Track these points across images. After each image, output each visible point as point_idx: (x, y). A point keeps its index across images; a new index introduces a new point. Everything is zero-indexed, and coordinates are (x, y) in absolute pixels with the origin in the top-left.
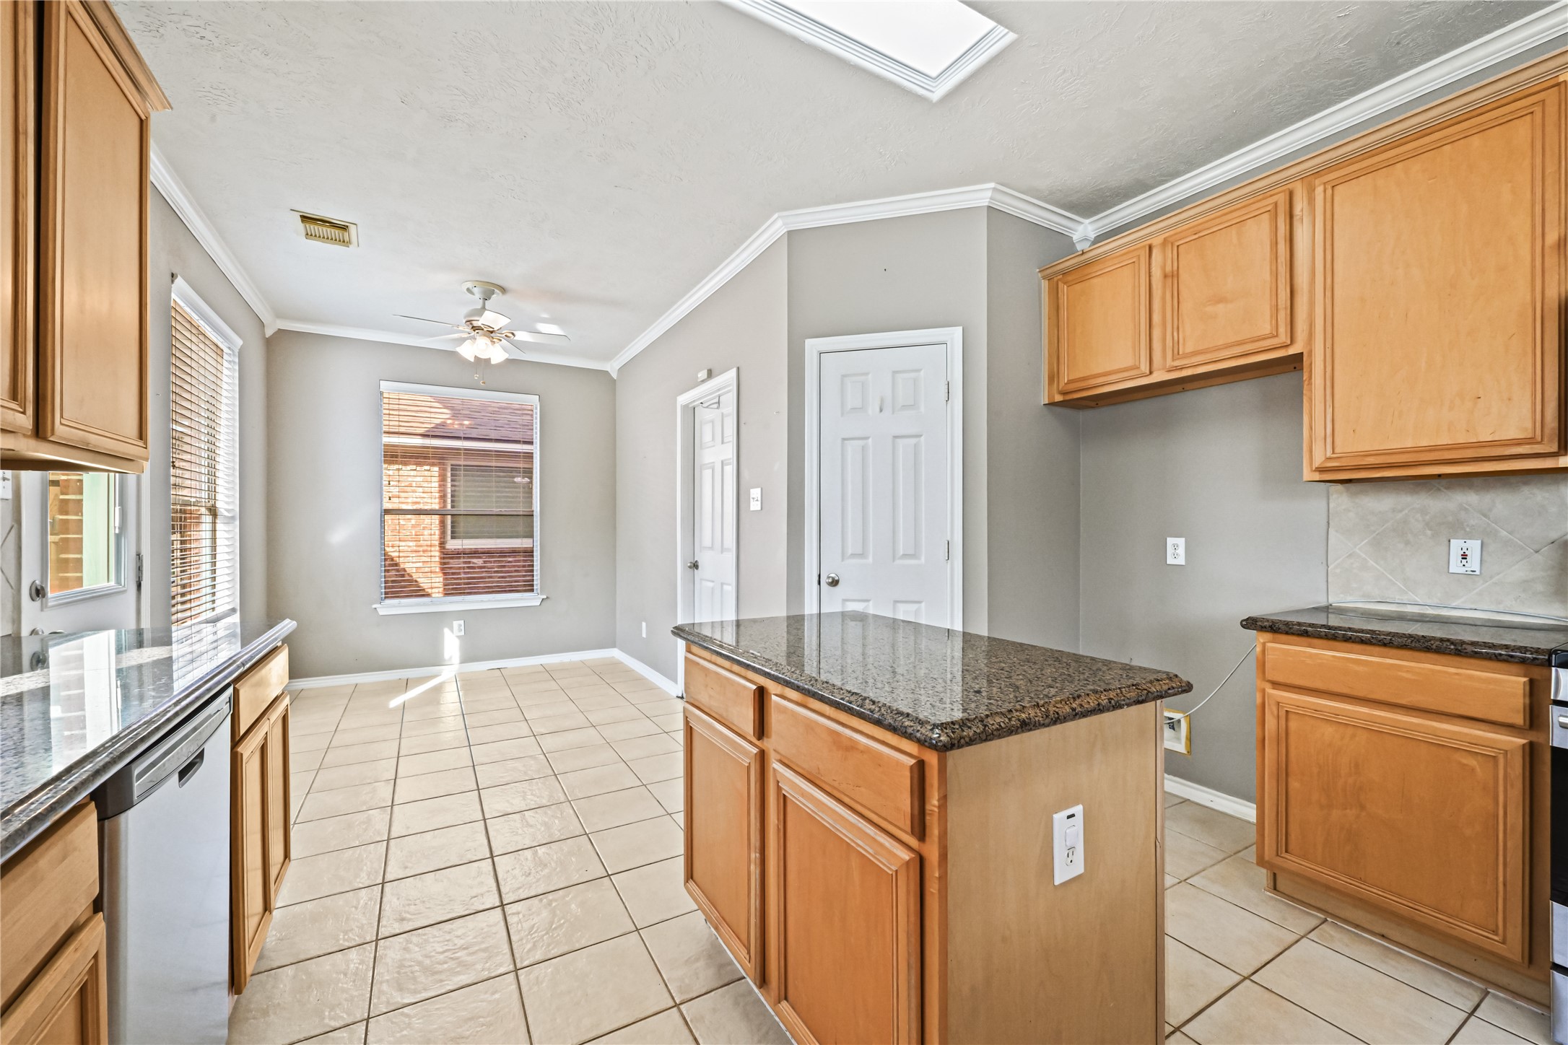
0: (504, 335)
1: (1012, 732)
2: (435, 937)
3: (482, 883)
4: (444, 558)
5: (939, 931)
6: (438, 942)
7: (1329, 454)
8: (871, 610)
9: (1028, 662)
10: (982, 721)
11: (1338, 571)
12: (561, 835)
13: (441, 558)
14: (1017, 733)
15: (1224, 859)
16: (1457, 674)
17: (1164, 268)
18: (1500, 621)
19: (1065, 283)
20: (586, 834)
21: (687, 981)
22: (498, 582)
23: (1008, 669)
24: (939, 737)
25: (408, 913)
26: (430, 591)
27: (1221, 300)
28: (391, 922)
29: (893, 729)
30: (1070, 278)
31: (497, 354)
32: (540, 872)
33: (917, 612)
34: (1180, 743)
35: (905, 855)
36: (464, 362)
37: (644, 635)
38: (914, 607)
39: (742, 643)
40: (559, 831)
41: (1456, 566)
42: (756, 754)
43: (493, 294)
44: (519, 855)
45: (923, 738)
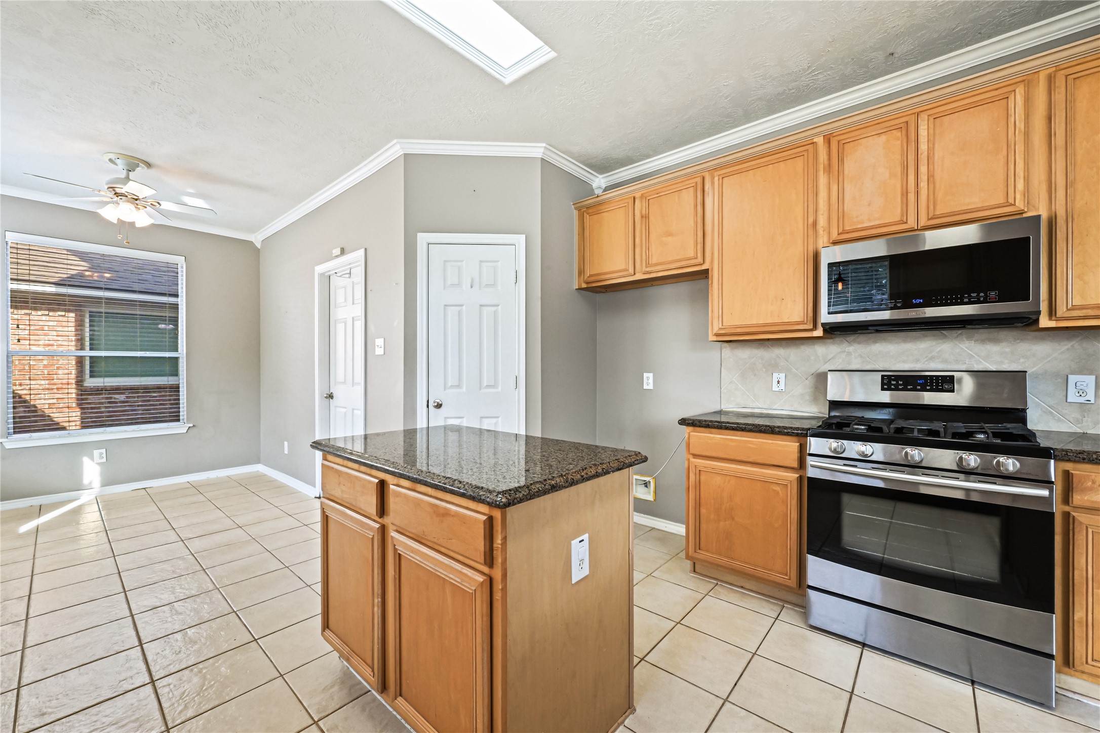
0: (149, 204)
1: (546, 492)
2: (81, 721)
3: (131, 667)
4: (81, 395)
5: (502, 622)
6: (84, 725)
7: (720, 326)
8: (465, 423)
9: (560, 450)
10: (528, 487)
11: (725, 391)
12: (210, 616)
13: (77, 395)
14: (549, 493)
15: (671, 559)
16: (772, 443)
17: (641, 212)
18: (792, 415)
19: (588, 214)
20: (234, 611)
21: (324, 703)
22: (142, 414)
23: (547, 456)
24: (501, 500)
25: (50, 707)
26: (66, 424)
27: (670, 234)
28: (29, 719)
29: (472, 498)
30: (591, 211)
31: (142, 219)
32: (191, 649)
33: (496, 424)
34: (650, 495)
35: (480, 578)
36: (108, 223)
37: (286, 452)
38: (494, 420)
39: (368, 450)
40: (209, 613)
41: (775, 388)
42: (378, 528)
43: (138, 167)
44: (169, 638)
45: (491, 501)
